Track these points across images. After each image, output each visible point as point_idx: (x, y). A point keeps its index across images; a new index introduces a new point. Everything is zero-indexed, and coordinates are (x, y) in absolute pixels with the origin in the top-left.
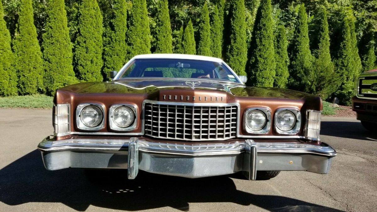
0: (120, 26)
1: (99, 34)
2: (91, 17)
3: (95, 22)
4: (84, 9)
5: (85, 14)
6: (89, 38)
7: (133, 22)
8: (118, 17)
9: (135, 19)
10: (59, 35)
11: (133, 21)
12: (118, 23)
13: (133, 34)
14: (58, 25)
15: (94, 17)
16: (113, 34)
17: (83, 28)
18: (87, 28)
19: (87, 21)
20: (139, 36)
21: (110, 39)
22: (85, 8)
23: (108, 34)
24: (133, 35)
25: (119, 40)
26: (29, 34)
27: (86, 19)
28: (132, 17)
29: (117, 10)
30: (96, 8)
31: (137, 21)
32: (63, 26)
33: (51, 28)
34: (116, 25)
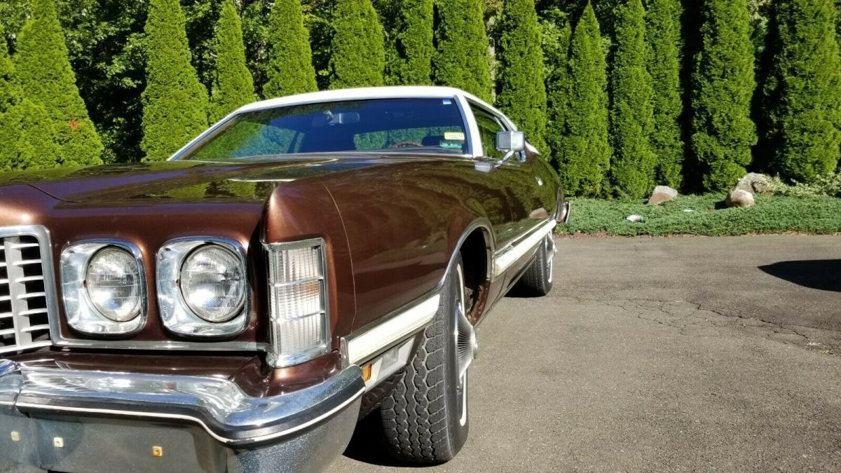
0: (417, 46)
1: (376, 70)
2: (356, 35)
3: (365, 44)
4: (341, 18)
5: (344, 29)
6: (355, 81)
7: (445, 31)
8: (411, 24)
9: (449, 22)
10: (294, 83)
11: (446, 28)
12: (412, 40)
13: (447, 60)
14: (290, 61)
15: (363, 33)
16: (404, 66)
17: (341, 61)
18: (349, 59)
19: (348, 44)
20: (460, 62)
21: (398, 78)
22: (343, 17)
23: (393, 66)
24: (447, 62)
25: (415, 78)
26: (237, 89)
27: (346, 40)
28: (443, 21)
29: (411, 10)
30: (367, 14)
31: (455, 27)
32: (301, 63)
33: (279, 71)
34: (407, 45)
